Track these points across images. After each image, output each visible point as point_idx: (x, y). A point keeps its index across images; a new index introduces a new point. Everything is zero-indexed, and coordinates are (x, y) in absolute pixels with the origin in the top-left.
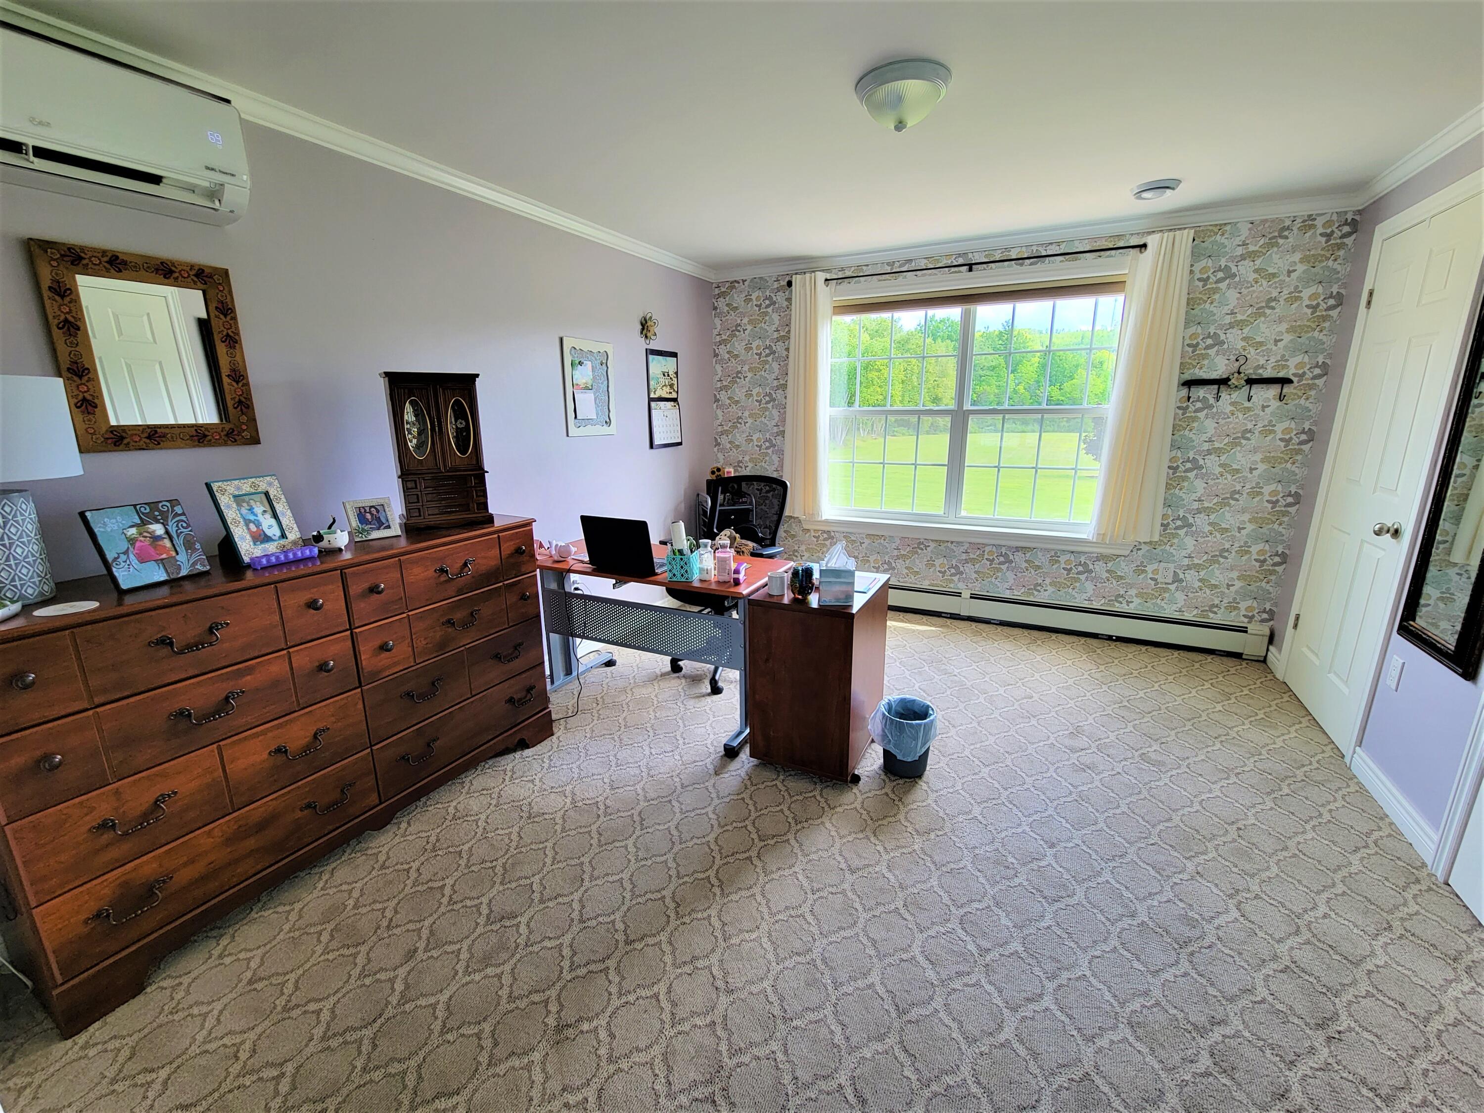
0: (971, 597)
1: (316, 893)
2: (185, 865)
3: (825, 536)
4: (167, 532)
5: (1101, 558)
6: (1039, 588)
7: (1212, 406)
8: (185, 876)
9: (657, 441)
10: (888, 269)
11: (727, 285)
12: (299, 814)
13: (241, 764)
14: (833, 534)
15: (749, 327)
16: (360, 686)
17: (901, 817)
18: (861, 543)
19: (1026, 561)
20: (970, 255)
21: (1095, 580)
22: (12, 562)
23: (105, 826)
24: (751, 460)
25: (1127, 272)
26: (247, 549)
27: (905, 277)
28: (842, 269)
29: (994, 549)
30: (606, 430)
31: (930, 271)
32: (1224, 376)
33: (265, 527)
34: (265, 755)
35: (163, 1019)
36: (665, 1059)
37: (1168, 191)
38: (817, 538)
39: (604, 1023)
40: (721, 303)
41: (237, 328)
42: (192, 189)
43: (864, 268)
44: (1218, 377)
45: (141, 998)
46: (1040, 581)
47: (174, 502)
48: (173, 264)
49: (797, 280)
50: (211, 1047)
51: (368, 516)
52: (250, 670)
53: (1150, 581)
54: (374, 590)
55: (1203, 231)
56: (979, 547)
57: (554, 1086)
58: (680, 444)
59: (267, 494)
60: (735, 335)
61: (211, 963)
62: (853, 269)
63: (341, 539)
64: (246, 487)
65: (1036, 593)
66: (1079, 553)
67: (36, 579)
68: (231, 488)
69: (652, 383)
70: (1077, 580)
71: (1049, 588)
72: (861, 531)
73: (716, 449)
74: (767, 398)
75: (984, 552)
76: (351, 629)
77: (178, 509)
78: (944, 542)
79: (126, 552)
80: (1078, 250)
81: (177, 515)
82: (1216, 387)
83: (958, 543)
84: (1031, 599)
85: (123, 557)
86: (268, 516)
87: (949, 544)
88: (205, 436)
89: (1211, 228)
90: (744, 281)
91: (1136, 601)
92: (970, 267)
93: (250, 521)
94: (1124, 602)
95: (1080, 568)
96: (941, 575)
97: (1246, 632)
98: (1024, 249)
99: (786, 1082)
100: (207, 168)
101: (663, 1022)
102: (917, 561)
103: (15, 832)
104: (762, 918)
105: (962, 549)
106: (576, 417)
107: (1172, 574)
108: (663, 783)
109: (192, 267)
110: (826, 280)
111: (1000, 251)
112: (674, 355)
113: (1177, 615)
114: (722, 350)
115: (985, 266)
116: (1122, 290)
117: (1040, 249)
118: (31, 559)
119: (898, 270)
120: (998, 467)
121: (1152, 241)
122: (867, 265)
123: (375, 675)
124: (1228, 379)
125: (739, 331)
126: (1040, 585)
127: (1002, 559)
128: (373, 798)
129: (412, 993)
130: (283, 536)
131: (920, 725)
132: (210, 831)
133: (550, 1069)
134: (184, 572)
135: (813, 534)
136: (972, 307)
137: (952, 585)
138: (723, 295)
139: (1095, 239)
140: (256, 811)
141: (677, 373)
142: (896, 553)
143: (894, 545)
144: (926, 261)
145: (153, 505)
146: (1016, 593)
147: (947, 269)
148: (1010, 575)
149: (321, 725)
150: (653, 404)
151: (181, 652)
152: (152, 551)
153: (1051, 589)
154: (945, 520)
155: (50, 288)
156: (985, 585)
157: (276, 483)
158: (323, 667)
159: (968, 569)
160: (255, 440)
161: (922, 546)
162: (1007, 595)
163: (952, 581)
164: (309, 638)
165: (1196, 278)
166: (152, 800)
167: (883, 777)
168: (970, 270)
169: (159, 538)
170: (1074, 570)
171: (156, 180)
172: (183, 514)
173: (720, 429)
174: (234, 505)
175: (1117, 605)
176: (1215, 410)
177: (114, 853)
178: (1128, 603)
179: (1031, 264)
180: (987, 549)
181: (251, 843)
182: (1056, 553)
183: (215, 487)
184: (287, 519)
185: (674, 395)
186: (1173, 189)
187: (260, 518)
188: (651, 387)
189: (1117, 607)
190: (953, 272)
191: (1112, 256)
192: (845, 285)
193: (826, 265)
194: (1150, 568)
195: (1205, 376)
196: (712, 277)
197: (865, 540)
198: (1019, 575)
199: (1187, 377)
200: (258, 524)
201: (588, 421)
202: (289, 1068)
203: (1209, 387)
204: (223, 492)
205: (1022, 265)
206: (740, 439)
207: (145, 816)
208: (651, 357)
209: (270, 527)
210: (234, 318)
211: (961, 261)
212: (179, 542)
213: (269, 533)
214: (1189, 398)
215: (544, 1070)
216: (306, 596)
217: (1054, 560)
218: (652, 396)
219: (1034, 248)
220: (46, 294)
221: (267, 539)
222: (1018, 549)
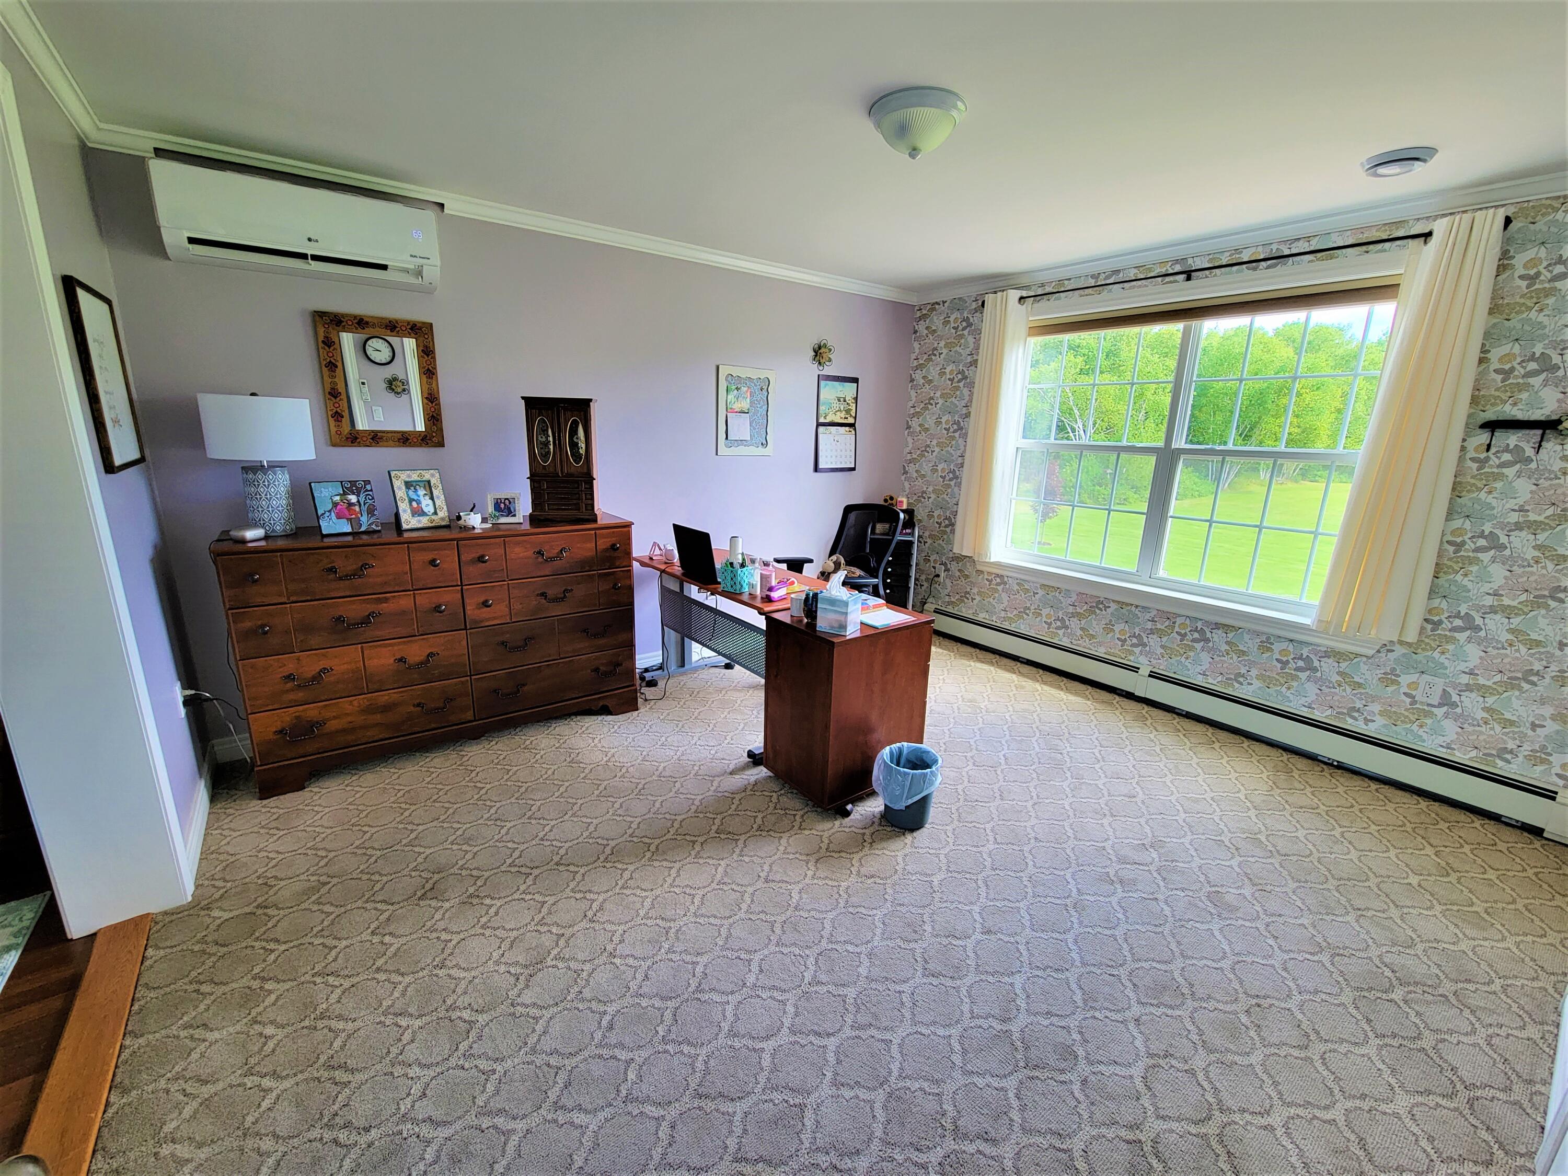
0: (1150, 676)
1: (416, 768)
2: (335, 718)
3: (998, 580)
4: (358, 501)
5: (1330, 653)
6: (1241, 679)
7: (1529, 460)
8: (333, 725)
9: (822, 465)
10: (1092, 282)
11: (929, 307)
12: (412, 709)
13: (375, 662)
14: (1006, 579)
15: (945, 351)
16: (466, 629)
17: (856, 857)
18: (1035, 594)
19: (1227, 643)
20: (1190, 261)
21: (1321, 682)
22: (270, 509)
23: (289, 677)
24: (934, 491)
25: (1402, 272)
26: (409, 521)
27: (1110, 291)
28: (1043, 285)
29: (1188, 622)
30: (761, 451)
31: (1139, 283)
32: (1554, 417)
33: (423, 506)
34: (392, 661)
35: (301, 807)
36: (512, 943)
37: (1417, 163)
38: (990, 581)
39: (499, 904)
40: (921, 327)
41: (435, 365)
42: (407, 271)
43: (1066, 282)
44: (1543, 418)
45: (300, 793)
46: (1243, 671)
47: (367, 482)
48: (397, 322)
49: (989, 299)
50: (309, 829)
51: (502, 506)
52: (386, 600)
53: (1403, 697)
54: (481, 559)
55: (1533, 207)
56: (1169, 617)
57: (441, 925)
58: (854, 469)
59: (429, 482)
60: (931, 360)
61: (341, 787)
62: (1054, 284)
63: (474, 520)
64: (415, 477)
65: (1237, 685)
66: (1301, 643)
67: (283, 521)
68: (404, 476)
69: (822, 408)
70: (1295, 678)
71: (1254, 681)
72: (1034, 579)
73: (903, 478)
74: (955, 427)
75: (1174, 623)
76: (462, 585)
77: (368, 487)
78: (1127, 604)
79: (330, 511)
80: (1335, 245)
81: (367, 491)
82: (1539, 432)
83: (1143, 607)
84: (1229, 691)
85: (327, 514)
86: (427, 498)
87: (1133, 608)
88: (408, 439)
89: (1549, 202)
90: (944, 302)
91: (1380, 721)
92: (1189, 275)
93: (414, 500)
94: (1361, 719)
95: (1301, 663)
96: (1120, 643)
97: (1554, 799)
98: (1260, 249)
99: (572, 991)
100: (412, 256)
101: (533, 919)
102: (1094, 623)
103: (244, 666)
104: (662, 886)
105: (1148, 616)
106: (727, 438)
107: (1440, 692)
108: (683, 767)
109: (408, 323)
110: (1021, 298)
111: (1228, 254)
112: (855, 380)
113: (1442, 753)
114: (918, 376)
115: (1207, 272)
116: (1394, 296)
117: (1281, 247)
118: (280, 509)
119: (1103, 283)
120: (1210, 522)
121: (1439, 227)
122: (1070, 279)
123: (476, 624)
124: (1559, 422)
125: (935, 355)
126: (1243, 676)
127: (1196, 635)
128: (469, 715)
129: (416, 842)
130: (435, 513)
131: (909, 774)
132: (351, 701)
133: (447, 916)
134: (363, 529)
135: (986, 577)
136: (1194, 323)
137: (1132, 658)
138: (923, 317)
139: (1362, 230)
140: (384, 697)
141: (856, 399)
142: (1071, 609)
143: (1069, 601)
144: (1136, 271)
145: (353, 483)
146: (1210, 681)
147: (1160, 279)
148: (1205, 657)
149: (434, 650)
150: (821, 429)
151: (340, 579)
152: (347, 512)
153: (1257, 684)
154: (1136, 578)
155: (323, 342)
156: (1172, 665)
157: (437, 475)
158: (437, 609)
159: (1154, 642)
160: (441, 444)
161: (1101, 606)
162: (1199, 681)
163: (1131, 653)
164: (430, 586)
165: (1516, 275)
166: (318, 670)
167: (876, 820)
168: (1189, 278)
169: (353, 504)
170: (1292, 665)
171: (384, 267)
172: (371, 490)
173: (909, 457)
174: (404, 488)
175: (1350, 721)
176: (1533, 465)
177: (292, 696)
178: (1367, 721)
179: (1268, 267)
180: (1179, 621)
181: (378, 718)
182: (1268, 638)
183: (393, 474)
184: (440, 501)
185: (851, 421)
186: (1425, 161)
187: (422, 498)
188: (821, 412)
189: (1349, 724)
190: (1168, 283)
191: (1385, 251)
192: (1044, 304)
193: (1025, 281)
194: (1405, 680)
195: (1519, 414)
196: (913, 300)
197: (1039, 591)
198: (1217, 659)
199: (1491, 414)
200: (419, 502)
201: (741, 442)
202: (332, 855)
203: (1527, 431)
204: (398, 478)
205: (1255, 269)
206: (926, 468)
207: (314, 678)
208: (822, 383)
209: (427, 505)
210: (434, 358)
211: (1178, 268)
212: (364, 508)
213: (426, 510)
214: (1489, 447)
215: (444, 914)
216: (430, 556)
217: (1266, 646)
218: (822, 420)
219: (1274, 247)
220: (321, 345)
221: (423, 514)
222: (1217, 626)
